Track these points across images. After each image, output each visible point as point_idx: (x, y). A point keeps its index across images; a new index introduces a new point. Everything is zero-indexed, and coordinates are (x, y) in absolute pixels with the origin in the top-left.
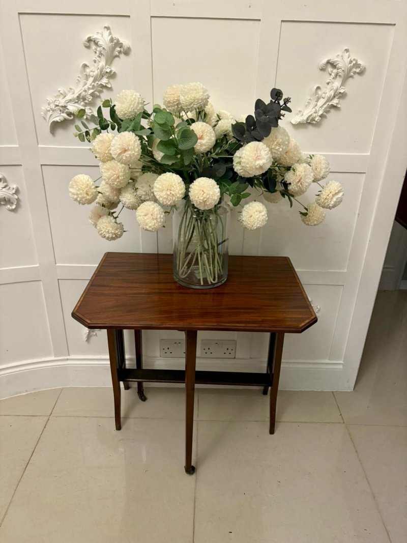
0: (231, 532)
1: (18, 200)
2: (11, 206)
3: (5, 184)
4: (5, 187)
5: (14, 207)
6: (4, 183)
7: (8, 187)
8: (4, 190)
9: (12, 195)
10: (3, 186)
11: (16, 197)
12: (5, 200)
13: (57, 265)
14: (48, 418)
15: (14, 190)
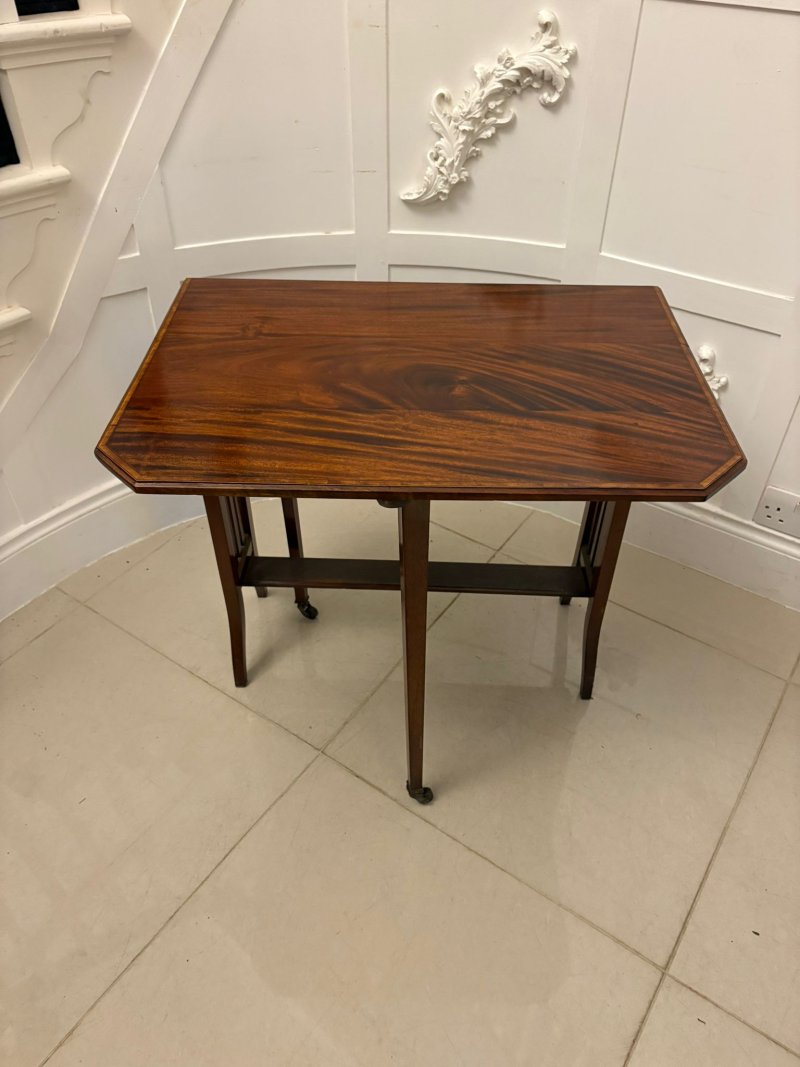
0: (757, 934)
1: (568, 81)
2: (549, 95)
3: (554, 38)
4: (550, 47)
5: (555, 98)
6: (551, 35)
7: (557, 47)
8: (548, 52)
9: (561, 67)
10: (549, 43)
11: (566, 73)
12: (542, 78)
13: (603, 254)
14: (494, 552)
15: (568, 56)
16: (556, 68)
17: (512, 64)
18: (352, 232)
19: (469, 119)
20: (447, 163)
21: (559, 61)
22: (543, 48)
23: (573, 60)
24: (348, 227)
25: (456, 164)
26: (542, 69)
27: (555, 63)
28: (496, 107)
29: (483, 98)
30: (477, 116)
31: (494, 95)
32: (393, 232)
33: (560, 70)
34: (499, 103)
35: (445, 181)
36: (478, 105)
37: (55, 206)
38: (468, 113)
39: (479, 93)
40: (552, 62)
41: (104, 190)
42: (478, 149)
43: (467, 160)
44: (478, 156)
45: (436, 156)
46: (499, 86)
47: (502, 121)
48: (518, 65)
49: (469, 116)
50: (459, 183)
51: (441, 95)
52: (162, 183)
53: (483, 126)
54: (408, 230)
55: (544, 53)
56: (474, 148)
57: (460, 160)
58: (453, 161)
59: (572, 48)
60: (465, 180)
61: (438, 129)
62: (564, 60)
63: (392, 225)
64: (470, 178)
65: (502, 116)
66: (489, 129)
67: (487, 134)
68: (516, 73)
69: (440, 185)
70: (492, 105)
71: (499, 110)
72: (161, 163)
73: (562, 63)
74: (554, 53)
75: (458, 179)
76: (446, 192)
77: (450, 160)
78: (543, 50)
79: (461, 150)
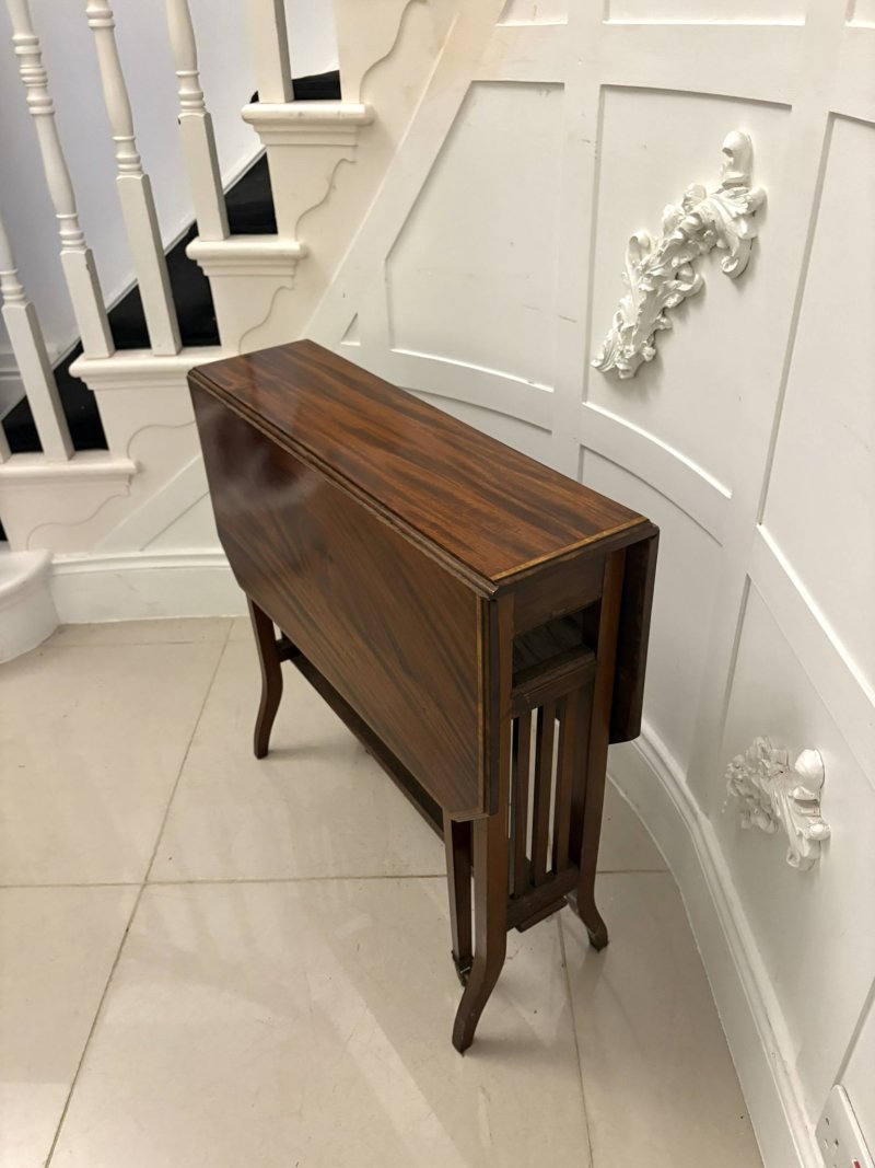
2: (728, 260)
10: (729, 181)
11: (742, 230)
13: (759, 528)
16: (727, 219)
17: (690, 208)
18: (551, 389)
19: (648, 276)
20: (624, 328)
21: (734, 211)
22: (720, 187)
23: (755, 212)
24: (548, 383)
25: (634, 333)
26: (712, 218)
27: (729, 213)
28: (680, 267)
29: (666, 248)
30: (656, 273)
31: (675, 249)
32: (589, 404)
33: (733, 224)
34: (683, 261)
35: (622, 353)
36: (659, 259)
37: (293, 277)
38: (647, 267)
39: (661, 243)
40: (725, 210)
41: (336, 273)
42: (664, 320)
43: (655, 333)
44: (668, 331)
45: (619, 317)
46: (679, 236)
47: (685, 287)
48: (696, 209)
49: (648, 272)
50: (644, 361)
51: (635, 239)
52: (386, 280)
53: (667, 290)
54: (602, 407)
55: (722, 196)
56: (659, 317)
57: (640, 330)
58: (631, 329)
59: (754, 191)
60: (647, 359)
61: (627, 282)
62: (743, 209)
63: (590, 395)
64: (655, 357)
65: (689, 280)
66: (673, 296)
67: (671, 302)
68: (693, 221)
69: (617, 357)
70: (675, 262)
71: (684, 272)
72: (387, 259)
73: (738, 214)
74: (731, 197)
75: (633, 353)
76: (621, 366)
77: (626, 325)
78: (720, 191)
79: (640, 315)
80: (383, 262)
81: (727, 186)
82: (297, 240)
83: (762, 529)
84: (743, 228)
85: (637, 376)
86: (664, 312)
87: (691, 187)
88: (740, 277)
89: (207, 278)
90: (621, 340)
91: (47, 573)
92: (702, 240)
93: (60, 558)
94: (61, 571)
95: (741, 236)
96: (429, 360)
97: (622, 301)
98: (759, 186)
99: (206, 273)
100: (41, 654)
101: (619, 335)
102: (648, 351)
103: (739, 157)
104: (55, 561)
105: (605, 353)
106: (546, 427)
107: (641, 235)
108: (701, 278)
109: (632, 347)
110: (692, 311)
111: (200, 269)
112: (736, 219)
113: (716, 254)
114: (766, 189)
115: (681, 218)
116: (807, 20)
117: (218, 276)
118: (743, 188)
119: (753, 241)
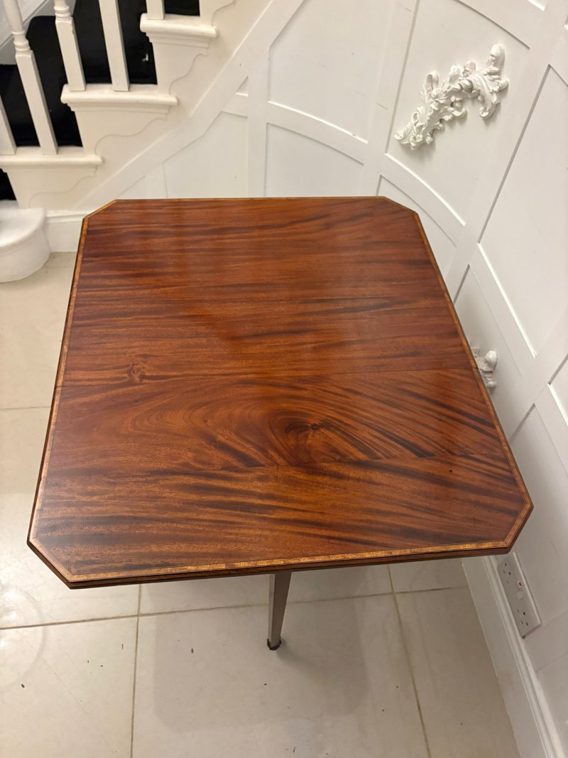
3: (496, 69)
5: (485, 114)
10: (492, 71)
15: (500, 87)
16: (487, 92)
17: (467, 76)
18: (366, 142)
19: (437, 101)
20: (418, 125)
21: (491, 88)
22: (486, 73)
23: (502, 91)
24: (365, 138)
25: (423, 129)
26: (479, 88)
27: (488, 88)
28: (455, 101)
29: (448, 91)
30: (441, 102)
31: (454, 92)
32: (388, 155)
33: (490, 95)
34: (458, 99)
35: (415, 138)
36: (444, 94)
37: (207, 48)
38: (437, 97)
39: (447, 85)
40: (487, 86)
41: (236, 50)
42: (441, 125)
43: (434, 130)
44: (442, 130)
45: (415, 116)
46: (458, 87)
47: (457, 114)
48: (470, 78)
49: (437, 100)
50: (426, 143)
51: (430, 76)
52: (269, 59)
53: (446, 111)
54: (396, 158)
55: (485, 77)
56: (438, 123)
57: (427, 128)
58: (421, 126)
59: (502, 82)
60: (428, 143)
61: (423, 99)
62: (496, 89)
63: (389, 150)
64: (432, 143)
65: (459, 109)
66: (448, 115)
67: (447, 118)
68: (468, 83)
69: (411, 139)
70: (453, 99)
71: (457, 105)
72: (271, 46)
73: (493, 90)
74: (490, 80)
75: (421, 140)
76: (413, 144)
77: (419, 124)
78: (485, 75)
79: (428, 120)
80: (268, 48)
81: (490, 74)
82: (212, 25)
83: (479, 246)
84: (494, 99)
85: (421, 151)
86: (441, 121)
87: (469, 62)
88: (488, 120)
89: (151, 44)
90: (416, 132)
91: (45, 223)
92: (470, 93)
93: (51, 214)
94: (52, 221)
95: (493, 102)
96: (293, 112)
97: (419, 109)
98: (504, 80)
99: (151, 41)
100: (46, 272)
101: (415, 128)
102: (429, 139)
103: (498, 61)
104: (48, 216)
105: (405, 135)
106: (361, 162)
107: (434, 74)
108: (466, 111)
109: (421, 136)
110: (457, 125)
111: (148, 38)
112: (492, 93)
113: (476, 102)
114: (508, 80)
115: (460, 78)
116: (545, 10)
117: (158, 43)
118: (497, 76)
119: (497, 106)
